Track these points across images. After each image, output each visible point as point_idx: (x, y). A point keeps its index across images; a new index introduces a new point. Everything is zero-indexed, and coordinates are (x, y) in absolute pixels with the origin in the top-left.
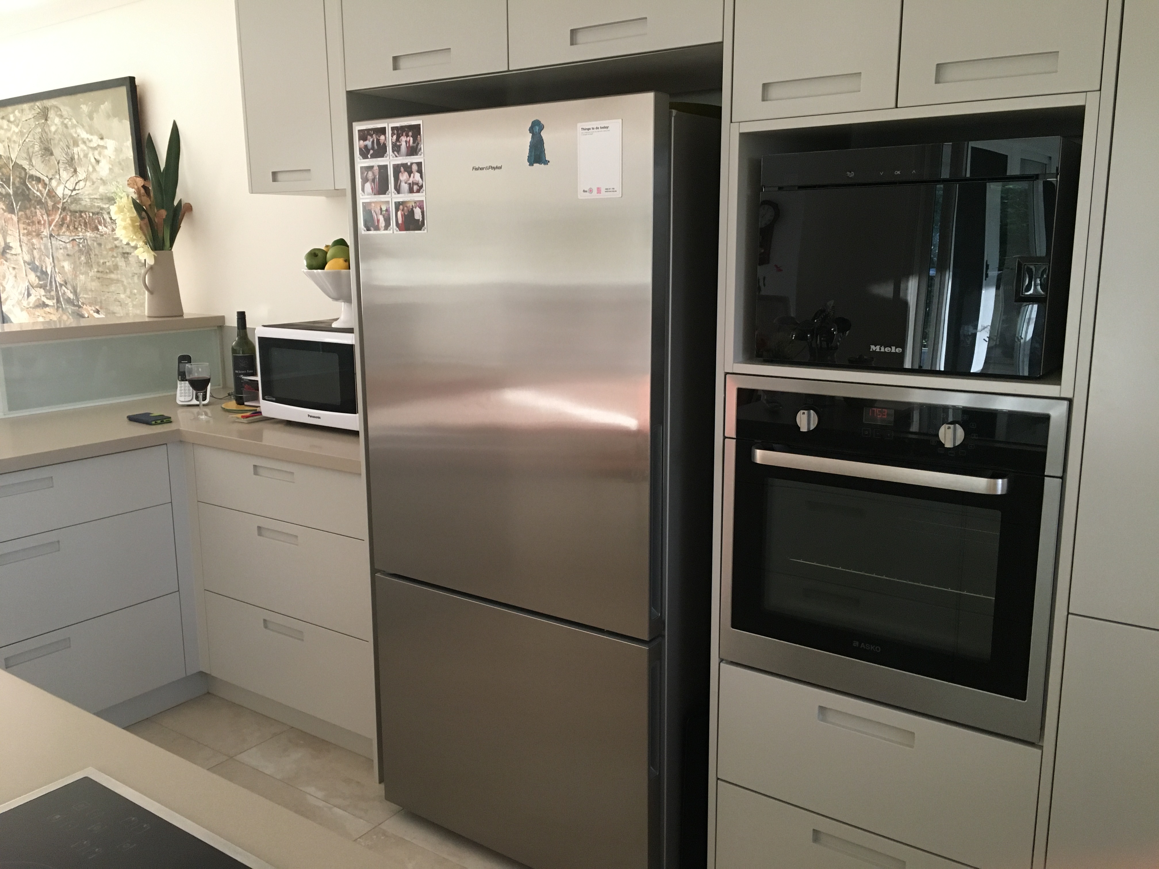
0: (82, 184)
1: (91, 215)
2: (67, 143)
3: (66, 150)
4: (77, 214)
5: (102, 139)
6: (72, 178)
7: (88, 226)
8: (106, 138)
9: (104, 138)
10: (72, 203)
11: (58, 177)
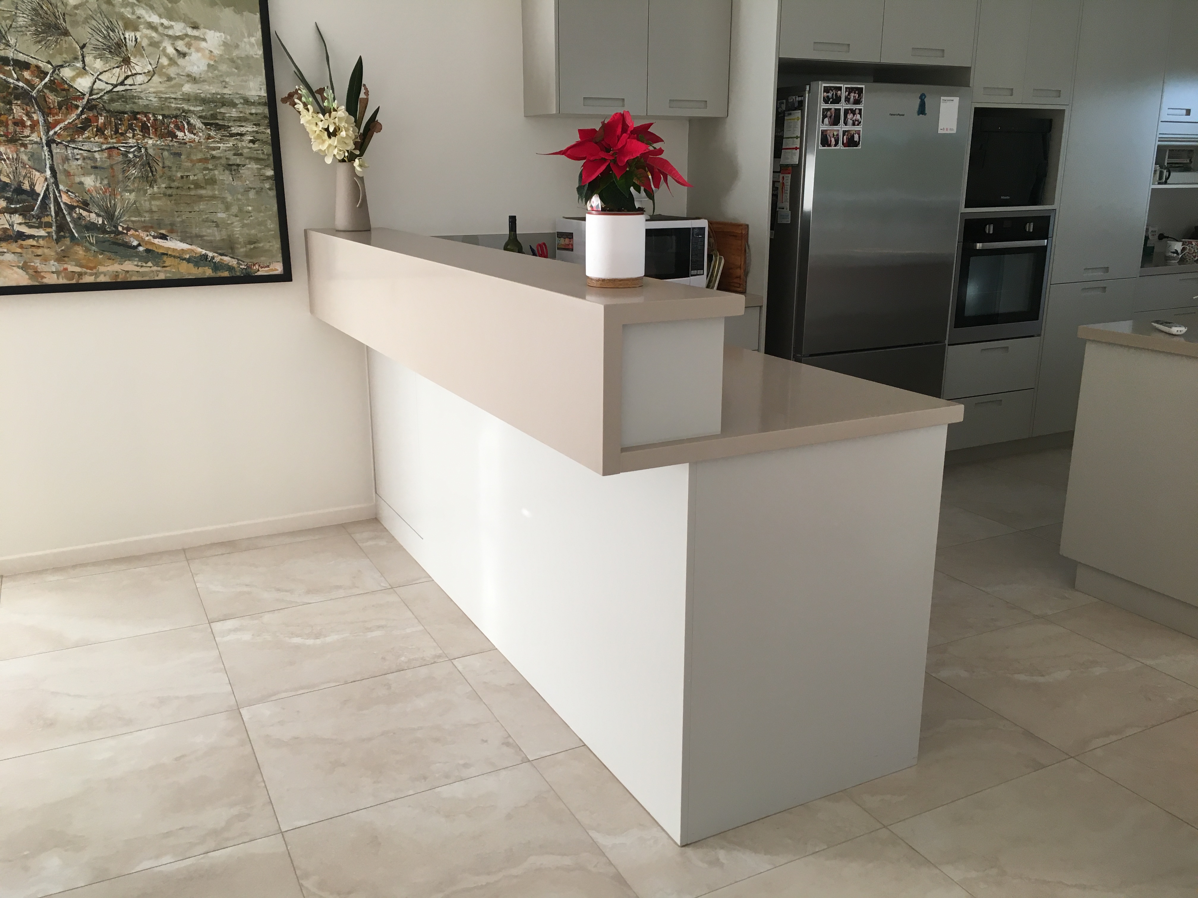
0: (139, 79)
1: (160, 117)
2: (107, 23)
3: (105, 32)
4: (126, 115)
5: (195, 27)
6: (118, 70)
7: (151, 130)
8: (205, 28)
9: (200, 27)
10: (112, 100)
11: (79, 65)
